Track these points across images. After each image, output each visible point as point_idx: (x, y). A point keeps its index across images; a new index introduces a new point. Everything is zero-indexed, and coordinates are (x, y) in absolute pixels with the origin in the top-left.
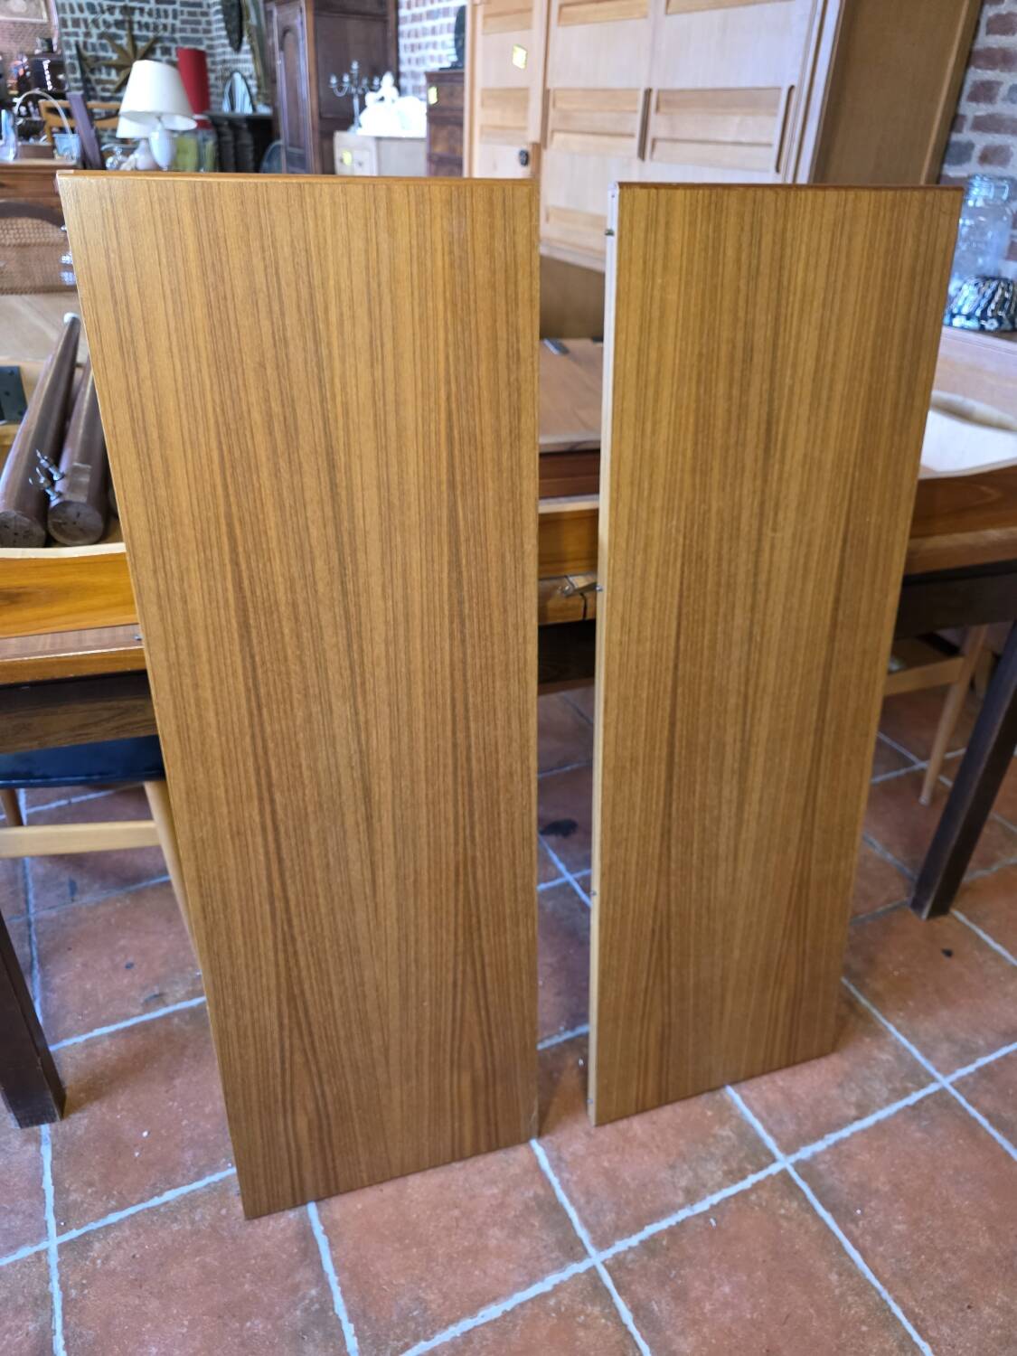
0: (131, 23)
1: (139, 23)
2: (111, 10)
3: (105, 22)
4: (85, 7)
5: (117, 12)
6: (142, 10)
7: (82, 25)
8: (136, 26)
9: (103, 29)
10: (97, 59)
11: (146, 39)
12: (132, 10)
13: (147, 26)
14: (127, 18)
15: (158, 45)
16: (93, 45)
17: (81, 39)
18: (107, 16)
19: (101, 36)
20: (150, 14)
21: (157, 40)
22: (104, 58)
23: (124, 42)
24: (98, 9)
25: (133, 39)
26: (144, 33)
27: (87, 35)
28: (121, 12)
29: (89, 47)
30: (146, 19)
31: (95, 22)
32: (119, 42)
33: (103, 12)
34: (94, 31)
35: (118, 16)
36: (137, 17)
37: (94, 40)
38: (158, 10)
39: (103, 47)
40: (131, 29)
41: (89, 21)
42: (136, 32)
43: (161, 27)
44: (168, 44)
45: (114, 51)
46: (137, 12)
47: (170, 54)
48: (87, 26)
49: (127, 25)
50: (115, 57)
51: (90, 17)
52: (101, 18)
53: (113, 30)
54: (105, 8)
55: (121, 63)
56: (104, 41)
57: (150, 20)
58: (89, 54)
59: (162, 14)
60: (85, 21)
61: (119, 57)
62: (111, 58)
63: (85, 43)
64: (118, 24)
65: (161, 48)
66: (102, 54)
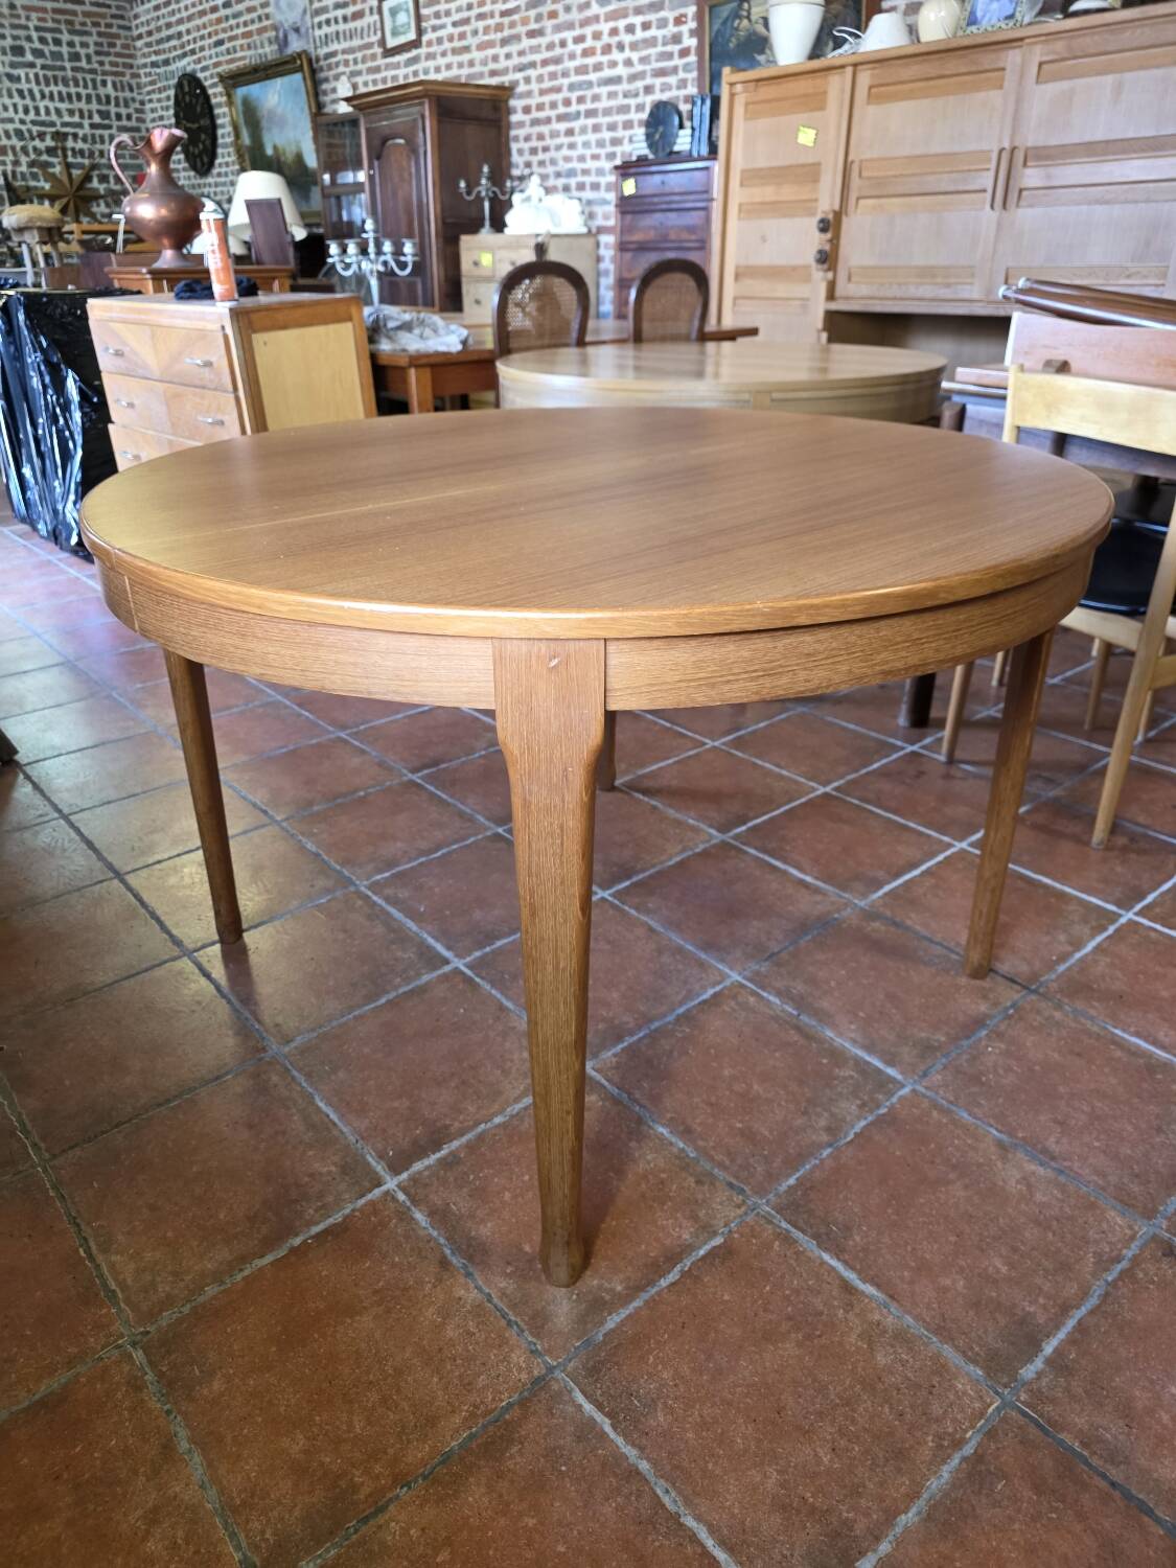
0: (64, 150)
1: (73, 150)
2: (41, 136)
3: (35, 149)
4: (12, 133)
5: (48, 138)
6: (75, 136)
7: (10, 152)
8: (70, 153)
9: (33, 156)
10: (28, 189)
11: (80, 166)
12: (65, 135)
13: (82, 153)
14: (60, 144)
15: (96, 172)
16: (22, 173)
17: (9, 168)
18: (37, 143)
19: (32, 164)
20: (84, 140)
21: (94, 167)
22: (36, 188)
23: (57, 170)
24: (27, 135)
25: (68, 166)
26: (79, 160)
27: (16, 163)
28: (53, 138)
29: (19, 176)
30: (80, 145)
31: (24, 150)
32: (51, 170)
33: (33, 139)
34: (24, 159)
35: (49, 142)
36: (70, 143)
37: (24, 168)
38: (93, 136)
39: (35, 177)
40: (65, 156)
41: (18, 149)
42: (70, 159)
43: (97, 154)
44: (105, 172)
45: (46, 181)
46: (70, 138)
47: (108, 182)
48: (15, 154)
49: (60, 152)
50: (47, 186)
51: (19, 144)
52: (31, 145)
53: (45, 157)
54: (35, 134)
55: (54, 192)
56: (35, 170)
57: (85, 147)
58: (18, 183)
59: (98, 139)
60: (13, 148)
61: (52, 187)
62: (43, 188)
63: (14, 173)
64: (50, 151)
65: (98, 176)
66: (32, 183)
